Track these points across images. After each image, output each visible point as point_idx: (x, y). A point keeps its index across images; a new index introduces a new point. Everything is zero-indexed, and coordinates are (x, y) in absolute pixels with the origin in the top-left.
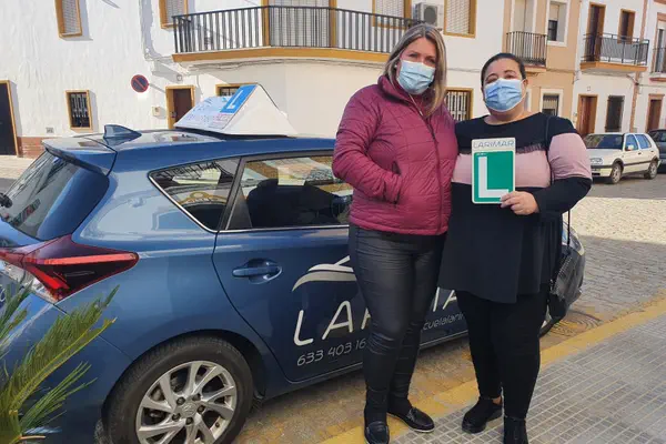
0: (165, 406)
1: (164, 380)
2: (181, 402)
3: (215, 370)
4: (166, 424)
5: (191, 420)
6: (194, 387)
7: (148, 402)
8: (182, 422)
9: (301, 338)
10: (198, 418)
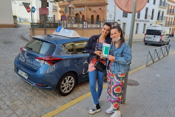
0: (64, 86)
1: (63, 83)
2: (66, 84)
3: (69, 77)
4: (65, 88)
5: (69, 86)
6: (67, 81)
7: (62, 87)
8: (68, 87)
9: (84, 73)
10: (70, 85)
